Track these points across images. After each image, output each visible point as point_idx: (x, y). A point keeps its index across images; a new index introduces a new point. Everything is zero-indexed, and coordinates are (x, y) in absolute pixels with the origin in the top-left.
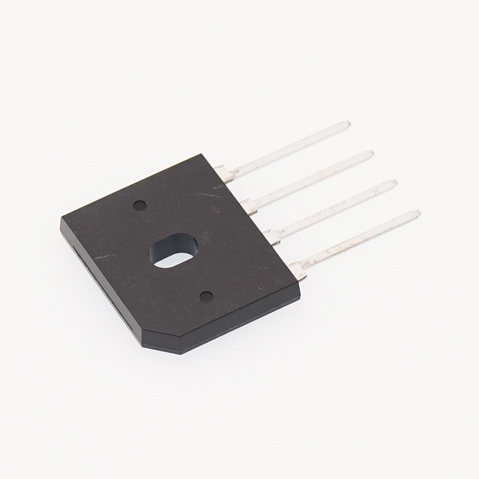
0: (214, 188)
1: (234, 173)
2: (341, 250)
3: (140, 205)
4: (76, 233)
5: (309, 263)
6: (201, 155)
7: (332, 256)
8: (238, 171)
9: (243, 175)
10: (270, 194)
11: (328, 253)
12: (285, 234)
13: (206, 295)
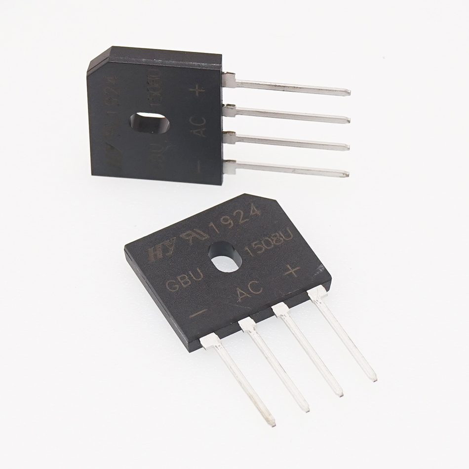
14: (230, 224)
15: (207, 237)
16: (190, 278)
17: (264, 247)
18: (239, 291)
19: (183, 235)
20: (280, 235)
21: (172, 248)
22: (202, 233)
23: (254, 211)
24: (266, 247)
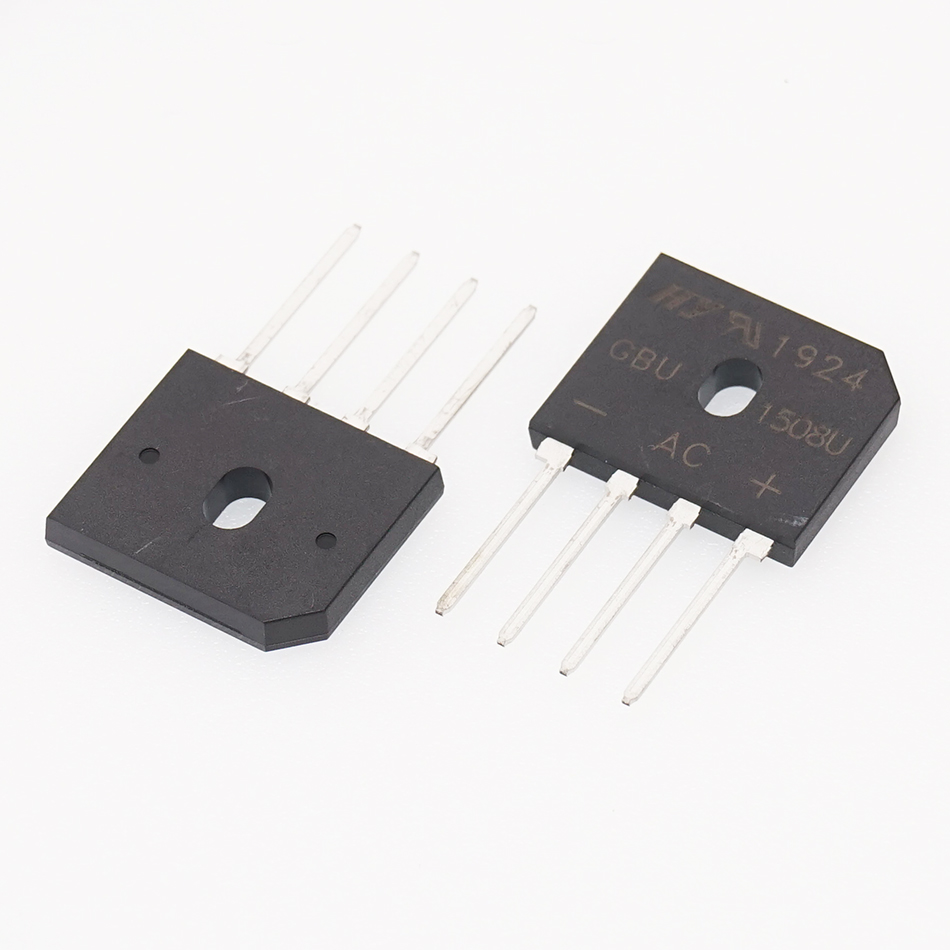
0: (239, 389)
1: (243, 359)
2: (462, 402)
3: (149, 454)
4: (84, 531)
5: (429, 439)
6: (189, 353)
7: (455, 414)
8: (247, 355)
9: (256, 357)
10: (313, 368)
11: (446, 413)
12: (368, 413)
13: (325, 539)
14: (804, 362)
15: (755, 345)
16: (654, 365)
17: (790, 428)
18: (675, 438)
19: (735, 314)
20: (830, 436)
21: (698, 314)
22: (758, 336)
23: (855, 379)
24: (791, 429)
